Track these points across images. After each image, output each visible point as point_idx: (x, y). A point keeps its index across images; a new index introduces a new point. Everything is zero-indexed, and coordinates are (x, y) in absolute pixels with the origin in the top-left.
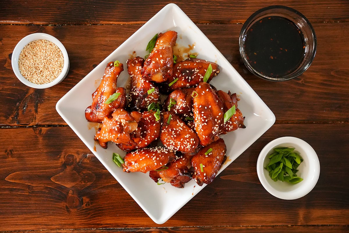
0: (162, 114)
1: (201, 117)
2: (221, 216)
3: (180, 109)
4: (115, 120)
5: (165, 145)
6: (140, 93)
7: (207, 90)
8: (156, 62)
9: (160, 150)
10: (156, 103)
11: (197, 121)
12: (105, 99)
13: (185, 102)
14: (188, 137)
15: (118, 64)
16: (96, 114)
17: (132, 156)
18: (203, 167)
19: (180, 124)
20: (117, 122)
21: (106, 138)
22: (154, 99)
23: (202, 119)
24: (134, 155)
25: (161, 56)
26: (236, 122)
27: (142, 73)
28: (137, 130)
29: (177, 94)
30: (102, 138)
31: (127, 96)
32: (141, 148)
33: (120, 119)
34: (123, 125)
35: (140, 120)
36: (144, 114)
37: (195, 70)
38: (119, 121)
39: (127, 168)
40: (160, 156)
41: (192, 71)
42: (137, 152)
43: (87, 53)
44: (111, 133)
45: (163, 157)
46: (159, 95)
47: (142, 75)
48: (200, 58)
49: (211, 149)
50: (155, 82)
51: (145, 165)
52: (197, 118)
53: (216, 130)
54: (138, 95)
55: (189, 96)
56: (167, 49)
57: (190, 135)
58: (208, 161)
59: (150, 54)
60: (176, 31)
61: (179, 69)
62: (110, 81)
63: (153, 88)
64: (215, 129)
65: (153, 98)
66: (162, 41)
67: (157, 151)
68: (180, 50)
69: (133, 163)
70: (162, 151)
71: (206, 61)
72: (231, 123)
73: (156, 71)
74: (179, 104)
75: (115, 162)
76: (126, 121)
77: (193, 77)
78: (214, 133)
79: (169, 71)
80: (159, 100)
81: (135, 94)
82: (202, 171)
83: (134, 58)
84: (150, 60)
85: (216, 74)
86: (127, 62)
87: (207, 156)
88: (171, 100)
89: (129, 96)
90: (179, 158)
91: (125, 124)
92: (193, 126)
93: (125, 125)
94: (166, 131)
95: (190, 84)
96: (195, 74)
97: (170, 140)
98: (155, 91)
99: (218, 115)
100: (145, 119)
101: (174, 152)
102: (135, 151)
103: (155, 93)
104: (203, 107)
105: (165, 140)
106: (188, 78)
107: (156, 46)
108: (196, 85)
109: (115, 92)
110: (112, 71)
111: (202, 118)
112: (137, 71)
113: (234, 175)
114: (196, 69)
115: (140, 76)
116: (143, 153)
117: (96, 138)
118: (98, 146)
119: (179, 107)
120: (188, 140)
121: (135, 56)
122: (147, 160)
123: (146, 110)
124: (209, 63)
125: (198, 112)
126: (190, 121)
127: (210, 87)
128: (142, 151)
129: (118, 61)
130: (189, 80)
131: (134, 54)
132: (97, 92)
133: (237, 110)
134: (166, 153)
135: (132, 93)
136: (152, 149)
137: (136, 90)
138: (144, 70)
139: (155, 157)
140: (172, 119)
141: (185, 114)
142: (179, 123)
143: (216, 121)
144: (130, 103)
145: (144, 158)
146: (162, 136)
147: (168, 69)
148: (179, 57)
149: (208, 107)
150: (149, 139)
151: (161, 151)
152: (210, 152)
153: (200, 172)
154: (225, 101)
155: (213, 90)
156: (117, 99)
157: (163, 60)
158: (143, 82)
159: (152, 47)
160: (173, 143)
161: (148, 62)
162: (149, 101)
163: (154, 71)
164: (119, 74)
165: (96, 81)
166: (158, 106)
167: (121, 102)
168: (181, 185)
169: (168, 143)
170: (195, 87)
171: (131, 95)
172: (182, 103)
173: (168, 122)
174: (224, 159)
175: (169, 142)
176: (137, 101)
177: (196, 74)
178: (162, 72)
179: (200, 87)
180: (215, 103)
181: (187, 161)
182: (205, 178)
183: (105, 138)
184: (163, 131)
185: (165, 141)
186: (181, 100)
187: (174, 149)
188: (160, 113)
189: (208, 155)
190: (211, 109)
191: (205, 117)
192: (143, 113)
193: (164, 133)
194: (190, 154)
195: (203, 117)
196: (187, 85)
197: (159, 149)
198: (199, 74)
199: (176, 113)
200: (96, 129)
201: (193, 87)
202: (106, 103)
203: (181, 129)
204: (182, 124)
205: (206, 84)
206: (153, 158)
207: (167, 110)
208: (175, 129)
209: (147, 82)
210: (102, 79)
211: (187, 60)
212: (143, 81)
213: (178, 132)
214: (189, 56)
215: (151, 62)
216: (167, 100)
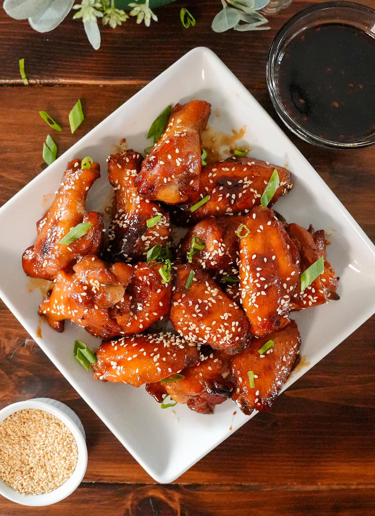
0: (176, 268)
1: (255, 278)
2: (283, 465)
3: (212, 260)
4: (78, 281)
5: (179, 331)
6: (132, 223)
7: (269, 223)
8: (167, 162)
9: (169, 342)
10: (164, 246)
11: (246, 285)
12: (62, 235)
13: (223, 247)
14: (226, 319)
15: (90, 165)
16: (42, 263)
17: (112, 349)
18: (254, 378)
19: (212, 291)
20: (82, 284)
21: (61, 313)
22: (159, 236)
23: (258, 283)
24: (116, 348)
25: (177, 151)
26: (325, 290)
27: (137, 184)
28: (123, 300)
29: (207, 229)
30: (53, 312)
31: (104, 230)
32: (131, 335)
33: (88, 279)
34: (95, 292)
35: (130, 282)
36: (139, 267)
37: (244, 181)
38: (87, 282)
39: (102, 374)
40: (169, 353)
41: (239, 182)
42: (123, 341)
43: (31, 140)
44: (70, 307)
45: (174, 355)
46: (170, 230)
47: (136, 188)
48: (254, 158)
49: (271, 341)
50: (162, 203)
51: (137, 371)
52: (248, 281)
53: (284, 306)
54: (127, 228)
55: (230, 234)
56: (190, 137)
57: (230, 315)
58: (264, 367)
59: (156, 145)
60: (208, 102)
61: (212, 178)
62: (73, 198)
63: (160, 214)
64: (282, 304)
65: (157, 235)
66: (179, 121)
67: (162, 342)
68: (214, 139)
69: (114, 364)
70: (174, 344)
71: (268, 163)
72: (313, 291)
73: (166, 182)
74: (211, 249)
75: (79, 360)
76: (100, 283)
77: (240, 195)
78: (280, 312)
79: (192, 182)
80: (170, 239)
81: (121, 225)
82: (252, 385)
83: (122, 153)
84: (154, 159)
85: (285, 190)
86: (107, 160)
87: (262, 356)
88: (193, 240)
89: (110, 230)
90: (207, 358)
91: (98, 289)
92: (238, 294)
93: (98, 292)
94: (181, 304)
95: (234, 208)
96: (244, 190)
97: (190, 323)
98: (163, 221)
99: (290, 276)
100: (140, 278)
101: (196, 346)
102: (119, 340)
103: (163, 224)
104: (260, 257)
105: (180, 321)
106: (230, 197)
107: (167, 130)
108: (247, 211)
109: (82, 222)
110: (77, 178)
111: (257, 281)
112: (126, 179)
113: (312, 389)
114: (246, 179)
115: (134, 189)
116: (134, 345)
117: (42, 312)
118: (45, 327)
119: (210, 256)
120: (226, 324)
121: (124, 149)
122: (142, 360)
123: (143, 259)
124: (273, 169)
125: (248, 268)
126: (231, 284)
127: (275, 217)
128: (132, 340)
129: (89, 157)
130: (233, 202)
131: (124, 144)
132: (46, 219)
133: (327, 265)
134: (182, 347)
135: (116, 224)
136: (153, 337)
137: (123, 218)
138: (141, 179)
139: (158, 356)
140: (195, 279)
141: (222, 271)
142: (209, 288)
143: (285, 288)
144: (111, 242)
145: (135, 356)
146: (174, 312)
147: (190, 177)
148: (212, 153)
149: (269, 259)
150: (147, 319)
151: (171, 342)
152: (270, 349)
153: (249, 388)
154: (304, 248)
155: (280, 224)
156: (86, 235)
157: (181, 160)
158: (138, 202)
159: (159, 130)
160: (194, 330)
161: (149, 162)
162: (149, 242)
163: (161, 181)
164: (91, 183)
165: (44, 196)
166: (168, 251)
167: (92, 241)
168: (208, 409)
169: (185, 329)
170: (244, 214)
171: (113, 227)
172: (217, 247)
173: (187, 287)
174: (297, 361)
175: (188, 326)
176: (125, 240)
177: (246, 188)
178: (179, 183)
179: (254, 216)
180: (284, 250)
181: (223, 365)
182: (257, 400)
183: (59, 314)
184: (175, 304)
185: (179, 323)
186: (215, 241)
187: (197, 340)
188: (172, 266)
189: (265, 354)
190: (275, 263)
191: (262, 279)
192: (136, 267)
193: (179, 307)
194: (229, 352)
195: (259, 278)
196: (227, 211)
197: (167, 338)
198: (252, 190)
199: (204, 267)
200: (43, 291)
201: (240, 214)
202: (63, 243)
203: (214, 301)
204: (215, 292)
205: (266, 211)
206: (154, 356)
207: (185, 261)
208: (200, 301)
209: (147, 201)
210: (56, 192)
211: (229, 160)
212: (138, 199)
213: (207, 308)
214: (232, 151)
215: (155, 162)
216: (186, 240)
